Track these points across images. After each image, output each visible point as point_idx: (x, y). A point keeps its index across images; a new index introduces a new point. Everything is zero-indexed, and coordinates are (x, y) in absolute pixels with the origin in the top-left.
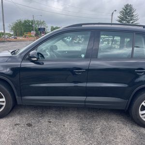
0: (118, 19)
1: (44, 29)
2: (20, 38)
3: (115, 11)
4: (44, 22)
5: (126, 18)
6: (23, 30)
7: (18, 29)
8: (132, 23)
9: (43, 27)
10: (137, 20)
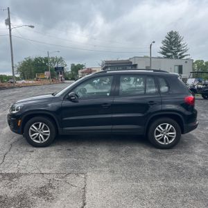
0: (161, 50)
1: (63, 68)
2: (30, 82)
3: (154, 42)
4: (61, 58)
5: (172, 49)
6: (32, 71)
7: (26, 70)
8: (180, 54)
9: (60, 65)
10: (186, 51)
